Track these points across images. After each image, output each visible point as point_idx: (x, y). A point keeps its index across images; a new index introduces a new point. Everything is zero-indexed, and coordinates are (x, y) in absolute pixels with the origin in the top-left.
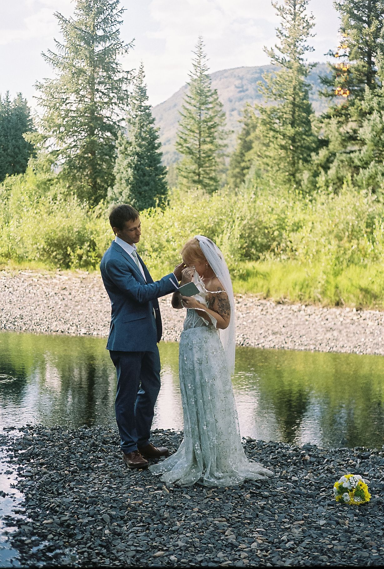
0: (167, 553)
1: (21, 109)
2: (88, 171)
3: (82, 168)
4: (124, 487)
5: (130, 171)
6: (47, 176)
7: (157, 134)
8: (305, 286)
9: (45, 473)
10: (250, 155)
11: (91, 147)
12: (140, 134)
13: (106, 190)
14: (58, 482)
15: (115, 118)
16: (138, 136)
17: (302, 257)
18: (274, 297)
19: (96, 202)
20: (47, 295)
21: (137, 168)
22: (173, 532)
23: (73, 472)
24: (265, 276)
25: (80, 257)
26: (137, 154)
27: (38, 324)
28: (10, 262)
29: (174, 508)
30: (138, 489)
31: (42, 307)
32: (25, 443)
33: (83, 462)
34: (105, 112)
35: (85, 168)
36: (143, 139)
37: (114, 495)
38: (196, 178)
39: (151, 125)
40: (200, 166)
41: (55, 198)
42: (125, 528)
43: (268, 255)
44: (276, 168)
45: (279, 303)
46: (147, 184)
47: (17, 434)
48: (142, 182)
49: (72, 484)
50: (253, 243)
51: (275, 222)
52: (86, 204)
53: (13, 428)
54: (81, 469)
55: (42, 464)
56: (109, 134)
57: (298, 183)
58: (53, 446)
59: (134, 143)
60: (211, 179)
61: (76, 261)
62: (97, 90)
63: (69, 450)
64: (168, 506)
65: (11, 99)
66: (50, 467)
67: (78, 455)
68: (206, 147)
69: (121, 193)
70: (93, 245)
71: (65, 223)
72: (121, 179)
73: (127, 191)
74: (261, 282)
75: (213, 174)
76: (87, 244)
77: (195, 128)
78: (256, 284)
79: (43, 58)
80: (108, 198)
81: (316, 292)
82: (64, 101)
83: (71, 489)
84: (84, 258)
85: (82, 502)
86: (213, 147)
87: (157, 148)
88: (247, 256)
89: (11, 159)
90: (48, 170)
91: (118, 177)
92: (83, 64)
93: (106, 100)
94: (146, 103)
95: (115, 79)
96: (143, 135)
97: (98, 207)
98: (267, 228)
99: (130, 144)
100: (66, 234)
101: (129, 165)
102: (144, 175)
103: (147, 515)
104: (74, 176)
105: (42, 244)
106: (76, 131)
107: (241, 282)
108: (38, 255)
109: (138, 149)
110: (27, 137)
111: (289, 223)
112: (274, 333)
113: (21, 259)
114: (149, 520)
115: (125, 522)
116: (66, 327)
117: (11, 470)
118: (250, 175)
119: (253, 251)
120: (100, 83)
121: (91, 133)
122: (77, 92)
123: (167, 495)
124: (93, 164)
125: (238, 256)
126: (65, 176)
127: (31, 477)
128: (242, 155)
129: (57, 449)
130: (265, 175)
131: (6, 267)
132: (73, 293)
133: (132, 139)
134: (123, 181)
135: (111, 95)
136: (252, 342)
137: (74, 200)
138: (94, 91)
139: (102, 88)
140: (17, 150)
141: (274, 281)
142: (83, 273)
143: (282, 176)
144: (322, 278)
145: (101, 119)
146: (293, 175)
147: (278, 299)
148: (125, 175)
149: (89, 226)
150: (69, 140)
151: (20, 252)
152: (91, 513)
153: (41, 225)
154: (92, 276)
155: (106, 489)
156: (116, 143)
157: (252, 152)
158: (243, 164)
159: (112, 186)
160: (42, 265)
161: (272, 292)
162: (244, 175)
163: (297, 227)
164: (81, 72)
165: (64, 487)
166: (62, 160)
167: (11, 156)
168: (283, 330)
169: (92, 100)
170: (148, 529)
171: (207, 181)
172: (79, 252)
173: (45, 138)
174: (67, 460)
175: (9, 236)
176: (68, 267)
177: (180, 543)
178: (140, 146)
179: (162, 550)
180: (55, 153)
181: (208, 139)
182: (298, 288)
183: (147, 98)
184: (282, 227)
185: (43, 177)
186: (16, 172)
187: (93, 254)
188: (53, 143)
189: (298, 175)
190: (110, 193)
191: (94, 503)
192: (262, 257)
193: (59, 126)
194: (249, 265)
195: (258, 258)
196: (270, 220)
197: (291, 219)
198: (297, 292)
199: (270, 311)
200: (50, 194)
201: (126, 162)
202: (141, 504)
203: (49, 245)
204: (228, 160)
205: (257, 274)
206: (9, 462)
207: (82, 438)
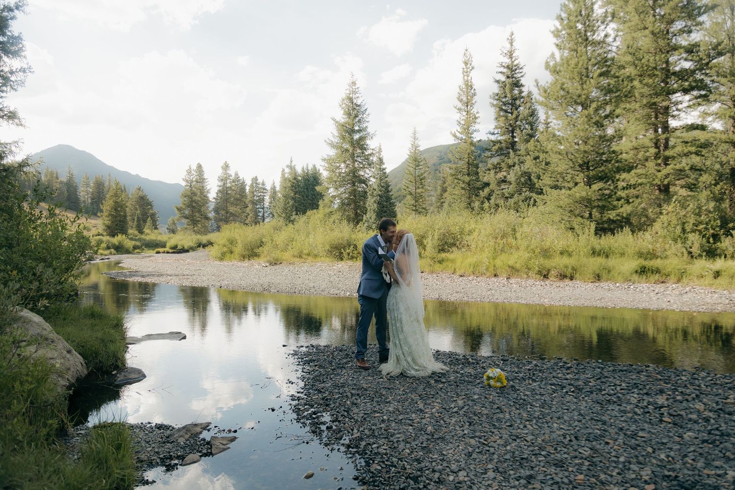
0: (382, 415)
1: (315, 173)
2: (352, 206)
3: (348, 204)
4: (361, 378)
5: (375, 205)
6: (330, 210)
7: (390, 184)
8: (475, 266)
9: (317, 370)
10: (446, 195)
11: (354, 192)
12: (380, 184)
13: (363, 216)
14: (324, 375)
15: (366, 176)
16: (380, 185)
17: (474, 249)
18: (458, 273)
19: (358, 223)
20: (330, 276)
21: (379, 203)
22: (387, 402)
23: (333, 370)
24: (453, 261)
25: (349, 254)
26: (379, 195)
27: (323, 291)
28: (310, 258)
29: (389, 388)
30: (370, 378)
31: (326, 281)
32: (308, 354)
33: (339, 364)
34: (361, 173)
35: (350, 205)
36: (382, 187)
37: (355, 382)
38: (414, 208)
39: (387, 179)
40: (416, 201)
41: (334, 222)
42: (359, 400)
43: (454, 249)
44: (459, 201)
45: (461, 276)
46: (385, 212)
47: (304, 349)
48: (382, 211)
49: (332, 376)
50: (446, 243)
51: (458, 230)
52: (352, 225)
53: (302, 346)
54: (338, 368)
55: (316, 366)
56: (363, 185)
57: (473, 209)
58: (324, 355)
59: (377, 190)
60: (423, 208)
61: (346, 256)
62: (356, 161)
63: (332, 358)
64: (386, 388)
65: (310, 168)
66: (321, 367)
67: (337, 360)
68: (419, 191)
69: (370, 218)
70: (355, 247)
71: (340, 235)
72: (370, 210)
73: (374, 216)
74: (450, 265)
75: (424, 206)
76: (352, 247)
77: (413, 180)
78: (447, 266)
79: (325, 143)
80: (364, 221)
81: (483, 269)
82: (338, 168)
83: (331, 379)
84: (351, 254)
85: (336, 386)
86: (423, 191)
87: (390, 192)
88: (442, 250)
89: (310, 202)
90: (330, 207)
91: (369, 208)
92: (347, 146)
93: (361, 166)
94: (384, 166)
95: (367, 153)
96: (382, 184)
97: (359, 226)
98: (453, 234)
99: (375, 190)
100: (340, 241)
101: (375, 202)
102: (384, 207)
103: (372, 393)
104: (345, 209)
105: (328, 247)
106: (345, 184)
107: (439, 265)
108: (325, 254)
109: (380, 193)
110: (318, 188)
111: (467, 230)
112: (457, 292)
113: (316, 256)
114: (374, 396)
115: (360, 397)
116: (338, 292)
117: (298, 369)
118: (446, 205)
119: (446, 247)
120: (357, 156)
121: (354, 184)
122: (345, 162)
123: (386, 382)
124: (355, 202)
125: (437, 250)
126: (339, 209)
127: (309, 373)
128: (442, 195)
129: (325, 357)
130: (453, 205)
131: (308, 261)
132: (344, 274)
133: (376, 187)
134: (372, 211)
135: (364, 163)
136: (444, 298)
137: (345, 222)
138: (354, 161)
139: (359, 159)
140: (314, 197)
141: (458, 264)
142: (350, 263)
143: (464, 205)
144: (486, 261)
145: (359, 176)
146: (470, 204)
147: (461, 274)
148: (372, 207)
149: (353, 236)
150: (342, 190)
151: (315, 252)
152: (341, 392)
153: (327, 236)
154: (355, 264)
155: (351, 378)
156: (367, 190)
157: (447, 193)
158: (442, 200)
159: (366, 214)
160: (328, 259)
161: (457, 270)
162: (442, 206)
163: (470, 232)
164: (347, 150)
165: (327, 378)
166: (338, 201)
167: (311, 200)
168: (462, 291)
169: (353, 166)
170: (373, 401)
171: (421, 210)
172: (348, 251)
173: (328, 188)
174: (330, 363)
175: (309, 244)
176: (342, 259)
177: (391, 409)
178: (381, 191)
179: (380, 413)
180: (334, 197)
181: (421, 186)
182: (472, 267)
183: (384, 164)
184: (462, 233)
185: (327, 210)
186: (313, 209)
187: (356, 252)
188: (332, 191)
189: (472, 204)
190: (364, 218)
191: (343, 386)
192: (451, 250)
193: (336, 182)
194: (443, 255)
195: (449, 251)
196: (455, 230)
197: (467, 228)
198: (472, 269)
199: (456, 280)
200: (331, 220)
201: (373, 200)
202: (370, 387)
203: (332, 248)
204: (434, 199)
205: (448, 260)
206: (298, 365)
207: (340, 351)
